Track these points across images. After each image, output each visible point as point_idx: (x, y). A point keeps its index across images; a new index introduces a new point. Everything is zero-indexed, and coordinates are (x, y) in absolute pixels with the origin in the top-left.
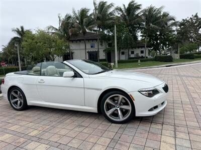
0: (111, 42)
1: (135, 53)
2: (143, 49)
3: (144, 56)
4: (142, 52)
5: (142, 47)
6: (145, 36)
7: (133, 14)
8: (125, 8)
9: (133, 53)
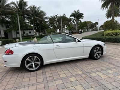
0: (8, 25)
1: (26, 33)
2: (30, 31)
3: (33, 35)
4: (30, 33)
5: (30, 30)
6: (30, 23)
7: (24, 9)
8: (18, 3)
9: (24, 33)
